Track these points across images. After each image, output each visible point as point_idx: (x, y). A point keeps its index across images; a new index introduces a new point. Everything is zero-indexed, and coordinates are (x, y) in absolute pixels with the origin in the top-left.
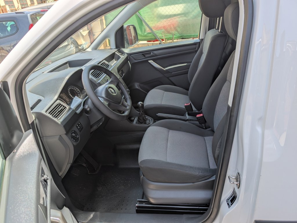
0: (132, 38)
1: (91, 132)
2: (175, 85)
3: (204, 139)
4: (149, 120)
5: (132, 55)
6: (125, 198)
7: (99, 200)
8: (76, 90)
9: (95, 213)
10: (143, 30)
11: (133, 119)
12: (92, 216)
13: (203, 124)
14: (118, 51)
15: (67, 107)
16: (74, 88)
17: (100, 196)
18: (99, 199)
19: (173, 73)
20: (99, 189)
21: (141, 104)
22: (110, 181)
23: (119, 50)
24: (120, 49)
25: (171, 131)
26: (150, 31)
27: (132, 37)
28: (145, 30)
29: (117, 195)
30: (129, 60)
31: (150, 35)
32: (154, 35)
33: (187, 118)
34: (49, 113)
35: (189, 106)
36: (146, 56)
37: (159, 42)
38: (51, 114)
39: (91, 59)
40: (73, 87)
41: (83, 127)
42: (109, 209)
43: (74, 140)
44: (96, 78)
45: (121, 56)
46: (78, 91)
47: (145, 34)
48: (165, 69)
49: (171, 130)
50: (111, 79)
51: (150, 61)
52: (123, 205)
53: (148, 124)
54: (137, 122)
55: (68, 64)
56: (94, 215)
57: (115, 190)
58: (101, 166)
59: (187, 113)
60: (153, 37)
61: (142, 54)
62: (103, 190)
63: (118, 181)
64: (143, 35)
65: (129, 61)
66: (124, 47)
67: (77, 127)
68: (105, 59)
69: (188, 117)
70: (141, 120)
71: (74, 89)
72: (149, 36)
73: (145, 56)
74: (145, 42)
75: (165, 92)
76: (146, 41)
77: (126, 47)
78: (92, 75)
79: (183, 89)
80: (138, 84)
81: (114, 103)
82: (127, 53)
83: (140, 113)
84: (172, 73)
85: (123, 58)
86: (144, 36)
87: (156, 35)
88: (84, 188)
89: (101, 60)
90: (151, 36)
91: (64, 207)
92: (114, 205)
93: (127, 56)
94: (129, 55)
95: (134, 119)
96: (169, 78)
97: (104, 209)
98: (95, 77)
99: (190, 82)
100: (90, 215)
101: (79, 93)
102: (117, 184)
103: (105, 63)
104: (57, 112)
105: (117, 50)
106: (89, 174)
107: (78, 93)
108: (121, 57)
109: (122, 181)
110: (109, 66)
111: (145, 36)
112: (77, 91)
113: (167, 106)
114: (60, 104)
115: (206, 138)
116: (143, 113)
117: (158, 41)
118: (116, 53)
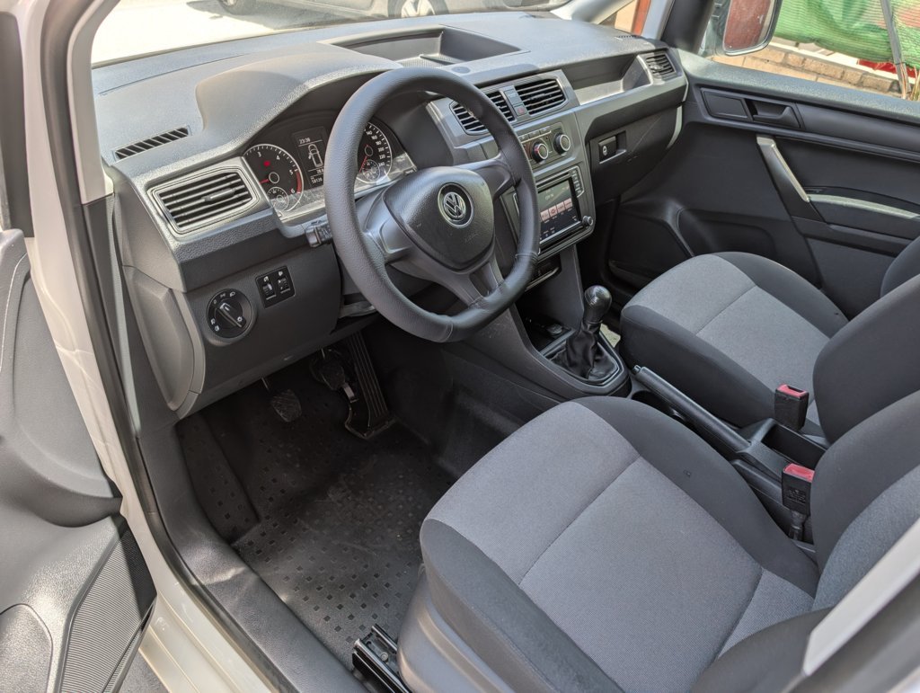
0: (763, 22)
1: (343, 316)
2: (818, 283)
3: (758, 578)
4: (607, 367)
5: (703, 89)
6: (376, 576)
7: (304, 529)
8: (378, 143)
9: (244, 573)
10: (856, 7)
11: (558, 331)
12: (229, 574)
13: (796, 514)
14: (652, 54)
15: (254, 199)
16: (374, 134)
17: (317, 522)
18: (307, 526)
19: (833, 227)
20: (330, 496)
21: (599, 294)
22: (381, 491)
23: (665, 50)
24: (672, 50)
25: (640, 464)
26: (880, 21)
27: (764, 19)
28: (861, 12)
29: (366, 550)
30: (683, 104)
31: (872, 35)
32: (892, 42)
33: (748, 451)
34: (161, 195)
35: (791, 400)
36: (762, 114)
37: (895, 77)
38: (165, 201)
39: (517, 50)
40: (371, 129)
41: (292, 292)
42: (309, 579)
43: (217, 328)
44: (467, 128)
45: (654, 77)
46: (385, 152)
47: (857, 25)
48: (806, 197)
49: (645, 458)
50: (499, 155)
51: (762, 141)
52: (353, 596)
53: (589, 383)
54: (560, 350)
55: (439, 39)
56: (235, 577)
57: (370, 531)
58: (393, 421)
59: (769, 422)
60: (881, 50)
61: (746, 100)
62: (340, 505)
63: (401, 506)
64: (843, 27)
65: (680, 109)
66: (692, 46)
67: (261, 284)
68: (564, 68)
69: (754, 445)
70: (574, 352)
71: (374, 138)
72: (867, 40)
73: (754, 111)
74: (852, 62)
75: (756, 288)
76: (856, 60)
77: (701, 50)
78: (457, 112)
79: (835, 309)
80: (679, 207)
81: (431, 256)
82: (688, 76)
83: (582, 326)
84: (829, 223)
85: (658, 85)
86: (845, 34)
87: (898, 45)
88: (298, 466)
89: (541, 67)
90: (874, 42)
91: (106, 517)
92: (332, 578)
93: (684, 87)
94: (698, 84)
95: (559, 336)
96: (810, 240)
97: (299, 569)
98: (463, 122)
99: (882, 289)
100: (229, 569)
101: (385, 160)
102: (390, 515)
103: (556, 83)
104: (202, 200)
105: (653, 47)
106: (347, 427)
107: (383, 157)
108: (648, 82)
109: (410, 515)
110: (563, 98)
111: (852, 35)
112: (381, 149)
113: (708, 354)
114: (237, 177)
115: (767, 576)
116: (591, 332)
117: (893, 71)
118: (639, 57)
